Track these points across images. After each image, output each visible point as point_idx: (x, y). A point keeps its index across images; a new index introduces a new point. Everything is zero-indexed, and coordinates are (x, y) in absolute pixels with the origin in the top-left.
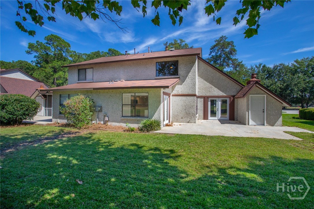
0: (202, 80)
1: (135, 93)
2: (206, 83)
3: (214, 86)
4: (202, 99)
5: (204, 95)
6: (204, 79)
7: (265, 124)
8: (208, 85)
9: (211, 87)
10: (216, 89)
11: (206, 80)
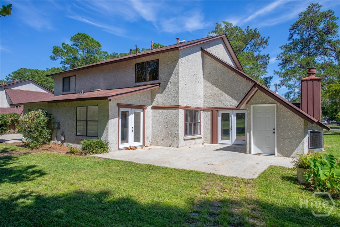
0: (209, 84)
1: (87, 106)
2: (214, 87)
3: (225, 92)
4: (210, 113)
5: (211, 106)
6: (211, 83)
7: (276, 153)
8: (217, 90)
9: (222, 94)
10: (227, 97)
11: (214, 84)
